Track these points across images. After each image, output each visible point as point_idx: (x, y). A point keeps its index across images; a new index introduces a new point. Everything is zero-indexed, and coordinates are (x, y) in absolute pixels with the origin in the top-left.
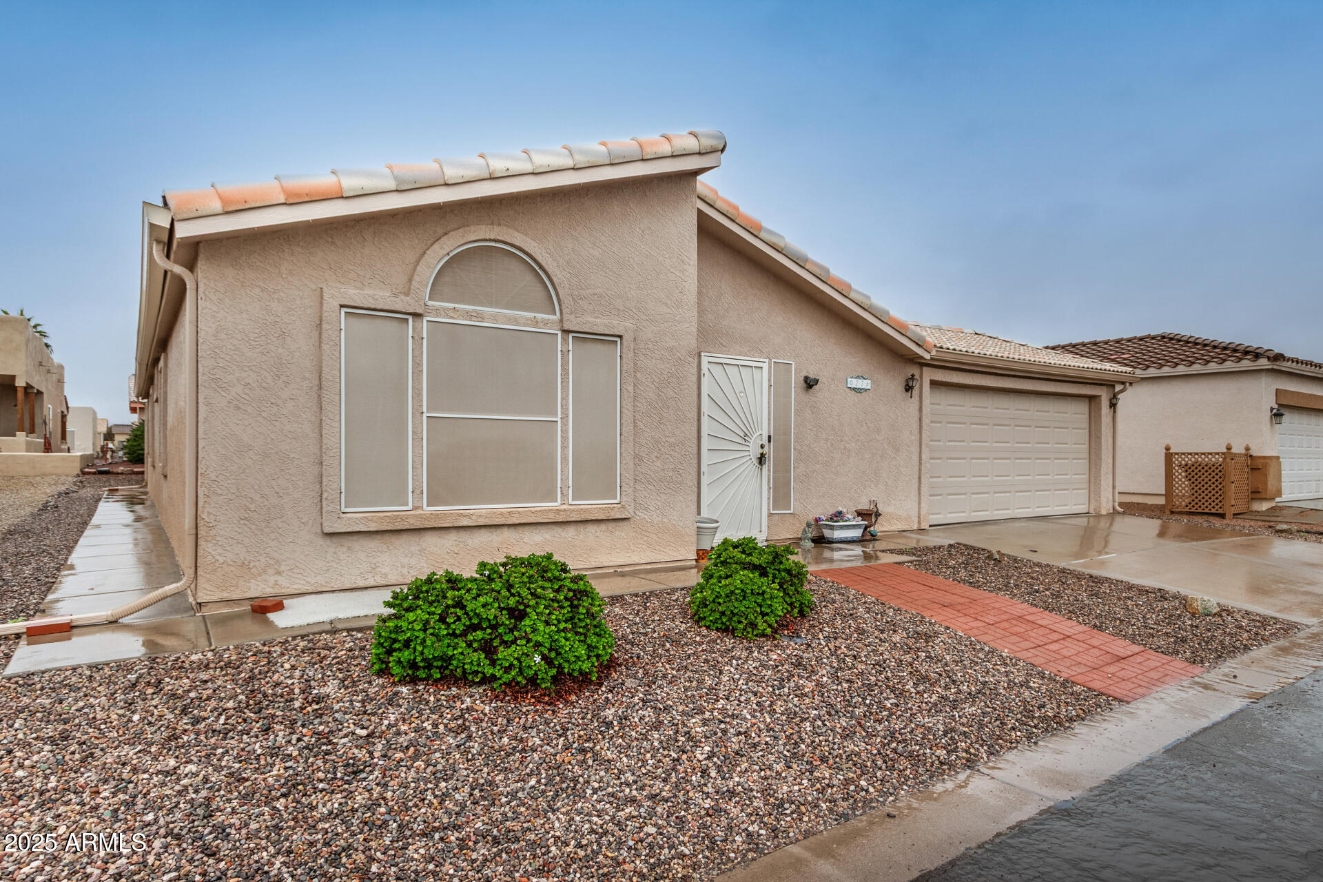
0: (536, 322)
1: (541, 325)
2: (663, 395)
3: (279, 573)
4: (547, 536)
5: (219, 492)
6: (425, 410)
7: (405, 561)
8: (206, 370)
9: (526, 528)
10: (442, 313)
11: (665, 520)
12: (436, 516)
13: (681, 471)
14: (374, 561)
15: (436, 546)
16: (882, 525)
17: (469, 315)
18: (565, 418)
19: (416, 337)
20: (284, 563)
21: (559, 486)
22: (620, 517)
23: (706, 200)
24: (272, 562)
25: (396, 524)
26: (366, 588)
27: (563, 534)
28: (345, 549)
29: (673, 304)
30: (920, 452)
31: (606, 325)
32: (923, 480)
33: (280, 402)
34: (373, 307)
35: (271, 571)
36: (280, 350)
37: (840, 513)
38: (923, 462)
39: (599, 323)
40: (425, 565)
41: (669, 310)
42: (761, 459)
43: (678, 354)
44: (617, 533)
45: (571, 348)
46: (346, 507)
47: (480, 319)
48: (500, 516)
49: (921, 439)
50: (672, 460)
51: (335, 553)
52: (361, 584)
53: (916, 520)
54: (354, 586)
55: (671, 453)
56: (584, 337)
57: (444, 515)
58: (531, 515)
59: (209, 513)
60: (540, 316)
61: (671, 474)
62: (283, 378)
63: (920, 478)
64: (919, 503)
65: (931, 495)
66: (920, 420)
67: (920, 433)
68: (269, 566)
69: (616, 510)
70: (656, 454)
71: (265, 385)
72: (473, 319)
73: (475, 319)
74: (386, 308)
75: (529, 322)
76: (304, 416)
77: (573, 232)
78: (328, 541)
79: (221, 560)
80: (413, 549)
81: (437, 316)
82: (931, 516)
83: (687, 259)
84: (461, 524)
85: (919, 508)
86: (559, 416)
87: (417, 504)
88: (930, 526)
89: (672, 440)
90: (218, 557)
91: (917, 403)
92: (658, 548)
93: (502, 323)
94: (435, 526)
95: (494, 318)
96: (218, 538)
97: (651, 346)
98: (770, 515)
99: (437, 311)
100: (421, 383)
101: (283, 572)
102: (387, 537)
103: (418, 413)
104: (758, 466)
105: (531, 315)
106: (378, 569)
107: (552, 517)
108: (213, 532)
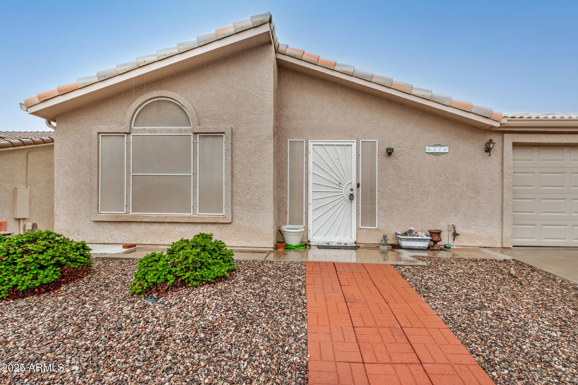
0: (181, 131)
1: (183, 132)
2: (251, 160)
3: (79, 235)
4: (187, 229)
5: (61, 204)
6: (131, 172)
7: (124, 234)
8: (57, 161)
9: (177, 224)
10: (139, 131)
11: (252, 225)
12: (134, 216)
13: (262, 200)
14: (113, 233)
15: (136, 229)
16: (462, 242)
17: (150, 131)
18: (195, 174)
19: (128, 143)
20: (80, 231)
21: (192, 205)
22: (223, 222)
23: (296, 57)
24: (76, 230)
25: (118, 219)
26: (109, 244)
27: (195, 229)
28: (101, 228)
29: (257, 113)
30: (503, 194)
31: (215, 128)
32: (505, 213)
33: (80, 171)
34: (109, 132)
35: (76, 234)
36: (80, 152)
37: (411, 230)
38: (504, 200)
39: (211, 128)
40: (132, 237)
41: (255, 117)
42: (351, 197)
43: (261, 139)
44: (224, 230)
45: (198, 141)
46: (101, 211)
47: (155, 132)
48: (161, 218)
49: (503, 184)
50: (257, 194)
51: (98, 229)
52: (107, 242)
53: (500, 241)
54: (104, 242)
55: (256, 190)
56: (205, 135)
57: (137, 216)
58: (176, 218)
59: (58, 211)
60: (183, 128)
61: (257, 201)
62: (81, 162)
63: (502, 212)
64: (502, 229)
65: (514, 225)
66: (502, 171)
67: (502, 180)
68: (75, 232)
69: (221, 218)
70: (247, 191)
71: (75, 165)
72: (152, 132)
73: (153, 132)
74: (114, 132)
75: (178, 131)
76: (88, 176)
77: (200, 87)
78: (96, 224)
79: (61, 228)
80: (127, 229)
81: (137, 133)
82: (514, 240)
83: (266, 89)
84: (144, 221)
85: (502, 233)
86: (192, 173)
87: (127, 211)
88: (514, 246)
89: (257, 184)
90: (60, 227)
91: (499, 160)
92: (248, 239)
93: (165, 133)
94: (133, 221)
95: (161, 131)
96: (60, 220)
97: (244, 136)
98: (358, 229)
99: (137, 131)
100: (130, 162)
101: (80, 234)
102: (117, 224)
103: (128, 173)
104: (349, 200)
105: (178, 128)
106: (113, 237)
107: (186, 220)
108: (59, 218)
